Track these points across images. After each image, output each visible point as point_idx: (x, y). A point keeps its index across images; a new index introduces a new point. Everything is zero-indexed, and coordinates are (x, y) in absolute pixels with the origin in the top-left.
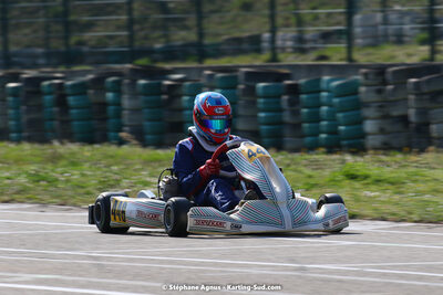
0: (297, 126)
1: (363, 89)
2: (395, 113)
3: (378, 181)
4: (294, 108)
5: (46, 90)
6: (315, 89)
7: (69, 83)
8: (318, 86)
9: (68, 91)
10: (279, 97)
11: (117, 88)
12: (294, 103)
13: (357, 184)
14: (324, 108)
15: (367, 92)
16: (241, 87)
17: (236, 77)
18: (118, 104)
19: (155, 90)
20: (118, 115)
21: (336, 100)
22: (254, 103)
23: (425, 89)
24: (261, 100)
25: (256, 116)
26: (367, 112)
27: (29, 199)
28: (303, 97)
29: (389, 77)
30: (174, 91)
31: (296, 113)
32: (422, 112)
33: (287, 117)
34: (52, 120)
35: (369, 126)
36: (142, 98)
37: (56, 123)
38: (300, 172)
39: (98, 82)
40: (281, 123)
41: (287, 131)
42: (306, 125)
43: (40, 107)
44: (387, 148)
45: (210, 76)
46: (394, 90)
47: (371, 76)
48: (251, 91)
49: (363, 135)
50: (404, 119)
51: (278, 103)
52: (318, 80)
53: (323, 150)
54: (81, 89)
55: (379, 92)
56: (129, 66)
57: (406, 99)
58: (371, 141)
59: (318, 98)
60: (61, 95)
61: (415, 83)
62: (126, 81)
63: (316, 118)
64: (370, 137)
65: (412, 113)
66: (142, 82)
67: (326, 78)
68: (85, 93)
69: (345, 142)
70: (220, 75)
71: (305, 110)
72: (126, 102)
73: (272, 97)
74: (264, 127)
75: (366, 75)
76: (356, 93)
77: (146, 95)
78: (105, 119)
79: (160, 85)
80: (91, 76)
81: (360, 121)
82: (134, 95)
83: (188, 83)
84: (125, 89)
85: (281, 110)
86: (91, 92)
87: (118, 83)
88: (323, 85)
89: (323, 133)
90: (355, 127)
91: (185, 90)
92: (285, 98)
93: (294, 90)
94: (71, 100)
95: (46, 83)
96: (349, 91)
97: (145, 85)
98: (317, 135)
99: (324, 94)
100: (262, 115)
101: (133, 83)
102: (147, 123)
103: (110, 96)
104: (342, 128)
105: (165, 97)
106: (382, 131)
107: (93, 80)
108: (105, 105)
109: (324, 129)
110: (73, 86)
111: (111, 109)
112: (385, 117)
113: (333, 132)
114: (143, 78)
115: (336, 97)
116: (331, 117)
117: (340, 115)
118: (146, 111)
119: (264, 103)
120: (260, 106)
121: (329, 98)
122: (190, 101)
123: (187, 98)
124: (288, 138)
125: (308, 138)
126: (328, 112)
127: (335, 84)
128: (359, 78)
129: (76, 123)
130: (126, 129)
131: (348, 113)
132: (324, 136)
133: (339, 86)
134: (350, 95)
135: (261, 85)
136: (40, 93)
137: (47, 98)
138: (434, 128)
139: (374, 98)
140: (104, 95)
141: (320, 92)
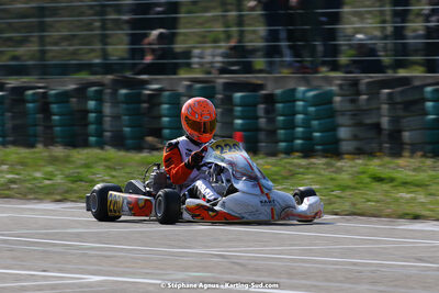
0: (272, 133)
1: (337, 99)
2: (368, 121)
4: (270, 116)
5: (29, 98)
6: (290, 97)
7: (53, 92)
8: (294, 96)
9: (51, 99)
10: (255, 106)
11: (99, 97)
12: (270, 112)
14: (300, 117)
15: (341, 101)
16: (220, 96)
17: (214, 87)
18: (99, 111)
19: (134, 99)
20: (99, 121)
21: (312, 109)
22: (231, 111)
23: (398, 99)
24: (239, 109)
25: (232, 123)
26: (341, 120)
28: (280, 106)
29: (362, 87)
30: (154, 99)
31: (271, 121)
32: (395, 120)
33: (262, 122)
34: (36, 125)
35: (343, 133)
36: (124, 106)
37: (40, 129)
39: (81, 92)
40: (257, 130)
41: (262, 136)
42: (282, 131)
43: (24, 114)
44: (359, 152)
45: (189, 87)
46: (368, 99)
47: (346, 87)
48: (228, 100)
49: (337, 141)
50: (377, 127)
51: (255, 111)
52: (294, 91)
53: (298, 154)
54: (64, 97)
55: (353, 101)
56: (110, 77)
57: (379, 109)
58: (345, 146)
59: (294, 106)
60: (44, 104)
61: (389, 94)
62: (109, 91)
63: (291, 125)
64: (344, 143)
65: (385, 122)
66: (123, 91)
67: (302, 89)
68: (67, 102)
69: (319, 147)
70: (198, 86)
71: (281, 118)
72: (107, 109)
73: (250, 106)
75: (340, 86)
76: (331, 102)
77: (127, 103)
78: (86, 125)
79: (140, 94)
80: (73, 87)
81: (334, 128)
82: (115, 103)
83: (167, 93)
84: (107, 97)
86: (74, 100)
87: (100, 93)
88: (299, 95)
89: (299, 138)
90: (330, 133)
91: (163, 99)
92: (262, 106)
93: (270, 100)
94: (54, 107)
95: (30, 92)
96: (324, 100)
97: (126, 95)
98: (291, 141)
99: (301, 103)
100: (239, 121)
101: (115, 93)
102: (127, 129)
103: (92, 104)
104: (317, 134)
105: (145, 105)
106: (355, 137)
107: (76, 90)
108: (87, 112)
109: (299, 135)
110: (57, 95)
111: (92, 115)
112: (359, 124)
113: (308, 137)
114: (124, 88)
115: (312, 106)
116: (306, 124)
117: (315, 123)
118: (126, 118)
119: (241, 111)
120: (238, 114)
121: (304, 106)
122: (169, 109)
123: (166, 106)
124: (263, 144)
125: (283, 144)
126: (303, 119)
127: (311, 94)
128: (334, 88)
129: (58, 129)
130: (108, 134)
131: (322, 121)
132: (299, 142)
133: (315, 96)
134: (325, 104)
135: (238, 95)
136: (24, 101)
137: (31, 105)
138: (406, 135)
139: (348, 106)
140: (86, 103)
141: (295, 101)
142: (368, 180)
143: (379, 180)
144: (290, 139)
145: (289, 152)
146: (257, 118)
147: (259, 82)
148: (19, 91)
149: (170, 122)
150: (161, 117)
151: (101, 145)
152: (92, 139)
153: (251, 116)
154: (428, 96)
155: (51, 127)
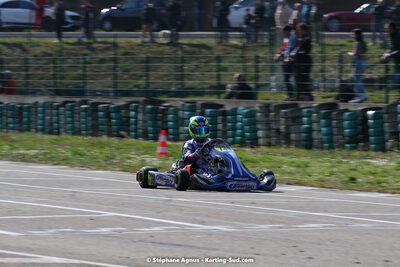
0: (225, 132)
1: (258, 114)
2: (274, 127)
4: (224, 123)
5: (100, 109)
6: (234, 112)
7: (113, 106)
8: (236, 112)
9: (111, 110)
10: (217, 117)
11: (136, 110)
12: (224, 121)
14: (239, 124)
15: (261, 116)
16: (199, 111)
17: (196, 106)
18: (136, 118)
19: (154, 111)
20: (136, 124)
21: (245, 120)
23: (289, 115)
26: (259, 126)
28: (229, 117)
29: (272, 108)
30: (165, 112)
32: (287, 127)
33: (220, 126)
34: (103, 125)
35: (260, 133)
36: (149, 115)
39: (127, 106)
40: (217, 130)
41: (220, 133)
42: (230, 132)
43: (97, 118)
44: (269, 145)
45: (183, 105)
46: (274, 115)
47: (263, 108)
49: (257, 138)
50: (278, 130)
51: (216, 120)
52: (236, 109)
53: (238, 145)
54: (118, 109)
55: (266, 116)
56: (143, 98)
57: (279, 120)
58: (261, 141)
59: (236, 118)
60: (108, 112)
61: (285, 113)
62: (141, 106)
63: (234, 129)
64: (260, 139)
65: (282, 128)
66: (149, 107)
67: (241, 108)
68: (119, 112)
69: (248, 141)
70: (187, 105)
71: (230, 124)
72: (140, 117)
73: (213, 117)
75: (260, 107)
76: (254, 116)
77: (151, 114)
78: (129, 125)
79: (157, 109)
81: (256, 131)
82: (145, 113)
83: (171, 108)
84: (140, 110)
86: (123, 111)
87: (137, 107)
88: (238, 112)
89: (238, 136)
90: (253, 134)
91: (170, 112)
92: (220, 117)
93: (225, 114)
94: (113, 115)
95: (101, 106)
96: (251, 115)
97: (150, 109)
99: (240, 116)
101: (144, 108)
102: (150, 128)
103: (132, 113)
104: (247, 134)
105: (160, 115)
106: (267, 136)
107: (124, 105)
108: (129, 118)
109: (239, 134)
110: (115, 108)
111: (133, 120)
113: (242, 136)
114: (149, 105)
115: (245, 118)
116: (242, 128)
117: (247, 128)
118: (150, 122)
121: (241, 118)
123: (171, 116)
125: (230, 139)
126: (241, 125)
127: (245, 111)
128: (257, 108)
129: (114, 127)
130: (140, 131)
131: (251, 127)
132: (238, 138)
133: (247, 112)
134: (252, 117)
135: (208, 110)
136: (97, 111)
137: (101, 113)
138: (293, 136)
139: (264, 119)
140: (129, 113)
141: (237, 115)
144: (234, 136)
145: (233, 144)
146: (217, 124)
147: (221, 103)
148: (95, 105)
149: (172, 125)
150: (167, 122)
151: (136, 137)
152: (133, 133)
153: (214, 122)
154: (304, 114)
155: (111, 126)
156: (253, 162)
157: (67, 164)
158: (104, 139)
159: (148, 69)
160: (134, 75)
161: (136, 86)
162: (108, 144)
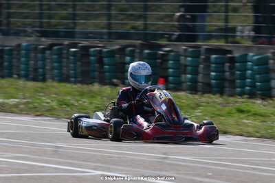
0: (233, 82)
1: (271, 62)
3: (255, 114)
4: (232, 71)
5: (92, 53)
6: (244, 59)
7: (105, 50)
8: (246, 58)
9: (103, 55)
10: (224, 64)
11: (132, 55)
12: (232, 68)
13: (242, 116)
14: (249, 72)
15: (274, 63)
16: (203, 57)
17: (199, 51)
19: (153, 57)
21: (256, 67)
22: (209, 66)
24: (213, 65)
25: (209, 75)
26: (273, 75)
27: (52, 114)
28: (238, 64)
30: (164, 58)
31: (232, 74)
33: (227, 74)
34: (94, 71)
35: (274, 83)
37: (97, 73)
38: (215, 107)
39: (122, 51)
40: (224, 79)
41: (227, 84)
42: (238, 81)
43: (88, 63)
45: (185, 50)
48: (208, 59)
49: (270, 89)
51: (223, 67)
52: (246, 55)
53: (247, 96)
54: (112, 54)
56: (140, 42)
59: (246, 65)
60: (100, 57)
62: (138, 51)
63: (243, 77)
64: (274, 90)
66: (147, 51)
67: (251, 54)
68: (114, 57)
69: (260, 92)
70: (190, 49)
71: (238, 72)
73: (220, 64)
74: (213, 81)
75: (273, 53)
76: (267, 64)
77: (148, 59)
78: (124, 72)
79: (156, 54)
80: (118, 47)
83: (172, 53)
84: (137, 55)
85: (224, 72)
86: (118, 56)
87: (133, 52)
88: (249, 58)
89: (248, 86)
90: (266, 83)
91: (170, 57)
92: (227, 64)
93: (232, 60)
94: (106, 60)
95: (92, 49)
96: (263, 62)
97: (148, 53)
98: (244, 87)
99: (250, 63)
100: (213, 74)
101: (141, 52)
103: (128, 59)
104: (259, 84)
105: (159, 61)
107: (119, 49)
109: (248, 84)
110: (107, 52)
113: (253, 86)
114: (146, 49)
115: (256, 65)
116: (252, 77)
117: (258, 76)
119: (215, 67)
120: (213, 69)
121: (252, 65)
122: (173, 64)
123: (171, 62)
124: (227, 89)
125: (239, 89)
126: (251, 74)
127: (256, 57)
128: (270, 55)
129: (108, 74)
131: (262, 75)
132: (248, 88)
133: (258, 59)
134: (264, 64)
135: (214, 56)
137: (92, 58)
140: (124, 58)
141: (246, 62)
142: (234, 111)
143: (241, 111)
144: (243, 87)
145: (241, 94)
147: (229, 49)
148: (86, 48)
149: (173, 72)
150: (168, 69)
153: (220, 71)
155: (103, 73)
156: (262, 116)
157: (52, 115)
158: (96, 87)
159: (146, 8)
160: (132, 15)
161: (134, 28)
162: (100, 94)
